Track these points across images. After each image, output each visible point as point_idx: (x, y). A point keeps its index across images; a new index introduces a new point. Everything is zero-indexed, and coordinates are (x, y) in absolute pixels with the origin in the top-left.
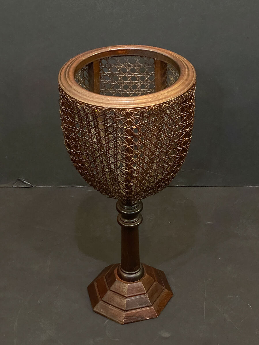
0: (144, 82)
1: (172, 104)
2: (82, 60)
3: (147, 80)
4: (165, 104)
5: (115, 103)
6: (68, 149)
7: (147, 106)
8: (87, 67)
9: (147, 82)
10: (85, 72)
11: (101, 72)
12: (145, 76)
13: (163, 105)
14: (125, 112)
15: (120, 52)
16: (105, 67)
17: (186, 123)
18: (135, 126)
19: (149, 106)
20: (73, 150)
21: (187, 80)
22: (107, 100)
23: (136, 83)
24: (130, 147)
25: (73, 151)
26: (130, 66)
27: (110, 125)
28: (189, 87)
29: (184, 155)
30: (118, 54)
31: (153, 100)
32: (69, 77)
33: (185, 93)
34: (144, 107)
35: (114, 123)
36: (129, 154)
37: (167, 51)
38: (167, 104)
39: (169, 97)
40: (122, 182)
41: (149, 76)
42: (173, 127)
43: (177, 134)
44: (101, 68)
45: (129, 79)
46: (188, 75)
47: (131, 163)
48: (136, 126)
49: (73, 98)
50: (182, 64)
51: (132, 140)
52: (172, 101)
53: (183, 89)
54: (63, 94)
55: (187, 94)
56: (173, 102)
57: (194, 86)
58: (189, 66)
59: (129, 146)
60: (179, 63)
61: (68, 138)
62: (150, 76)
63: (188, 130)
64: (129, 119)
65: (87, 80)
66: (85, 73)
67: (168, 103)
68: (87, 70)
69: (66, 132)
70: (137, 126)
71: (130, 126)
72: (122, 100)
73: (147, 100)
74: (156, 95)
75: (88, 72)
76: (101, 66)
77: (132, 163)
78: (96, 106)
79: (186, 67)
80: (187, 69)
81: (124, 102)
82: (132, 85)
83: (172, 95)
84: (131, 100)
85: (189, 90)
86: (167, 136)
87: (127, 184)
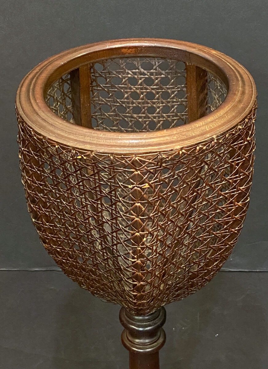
0: (169, 102)
1: (214, 146)
2: (59, 65)
3: (173, 98)
4: (201, 146)
5: (112, 144)
6: (34, 220)
7: (168, 149)
8: (69, 76)
9: (173, 102)
10: (66, 84)
11: (94, 84)
12: (169, 91)
13: (198, 148)
14: (130, 161)
15: (123, 50)
16: (101, 76)
17: (240, 176)
18: (147, 184)
19: (172, 150)
20: (42, 221)
21: (240, 101)
22: (98, 138)
23: (154, 103)
24: (140, 221)
25: (42, 224)
26: (144, 74)
27: (104, 182)
28: (243, 115)
29: (236, 230)
30: (123, 54)
31: (179, 139)
32: (34, 97)
33: (237, 125)
34: (164, 151)
35: (110, 179)
36: (138, 232)
37: (207, 49)
38: (205, 145)
39: (206, 133)
40: (127, 279)
41: (176, 92)
42: (216, 183)
43: (223, 196)
44: (94, 78)
45: (142, 96)
46: (243, 93)
47: (141, 248)
48: (149, 184)
49: (40, 135)
50: (232, 73)
51: (143, 209)
52: (213, 141)
53: (235, 117)
54: (23, 126)
55: (241, 127)
56: (216, 141)
57: (252, 113)
58: (245, 77)
59: (138, 219)
60: (226, 71)
61: (33, 202)
62: (178, 91)
63: (243, 189)
64: (136, 173)
65: (69, 97)
66: (66, 87)
67: (205, 143)
68: (69, 82)
69: (29, 191)
70: (152, 183)
71: (139, 184)
72: (124, 139)
73: (168, 139)
74: (185, 130)
75: (71, 85)
76: (93, 74)
77: (144, 248)
78: (79, 149)
79: (239, 78)
80: (240, 82)
81: (127, 142)
82: (147, 107)
83: (213, 129)
84: (141, 139)
85: (244, 119)
86: (206, 199)
87: (136, 283)
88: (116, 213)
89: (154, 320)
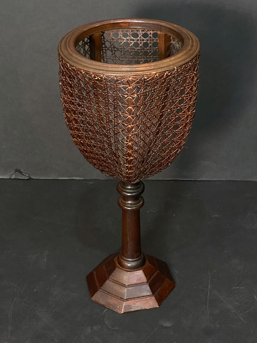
0: (148, 58)
1: (175, 73)
2: (84, 31)
3: (150, 55)
4: (167, 73)
5: (115, 70)
6: (67, 123)
7: (148, 74)
8: (89, 41)
9: (151, 58)
10: (86, 46)
11: (104, 46)
12: (148, 51)
13: (165, 74)
14: (126, 80)
15: (121, 24)
16: (108, 41)
17: (190, 96)
18: (136, 95)
19: (150, 74)
20: (72, 123)
21: (190, 50)
22: (108, 67)
23: (139, 58)
24: (131, 118)
25: (73, 125)
26: (133, 40)
27: (111, 94)
28: (192, 57)
29: (187, 130)
30: (121, 26)
31: (155, 68)
32: (69, 46)
33: (188, 62)
34: (146, 75)
35: (114, 92)
36: (130, 125)
37: (171, 24)
38: (169, 72)
39: (171, 65)
40: (123, 155)
41: (153, 52)
42: (176, 99)
43: (180, 107)
44: (103, 42)
45: (132, 54)
46: (192, 46)
47: (131, 135)
48: (137, 95)
49: (73, 66)
50: (186, 35)
51: (133, 110)
52: (174, 70)
53: (186, 59)
54: (63, 63)
55: (191, 64)
56: (176, 71)
57: (198, 56)
58: (194, 38)
59: (130, 117)
60: (182, 35)
61: (68, 111)
62: (153, 51)
63: (192, 104)
64: (129, 87)
65: (88, 54)
66: (87, 47)
67: (170, 71)
68: (88, 44)
69: (65, 104)
70: (139, 94)
71: (131, 95)
72: (123, 68)
73: (149, 68)
74: (158, 64)
75: (90, 47)
76: (103, 40)
77: (133, 135)
78: (96, 73)
79: (190, 39)
80: (191, 40)
81: (125, 69)
82: (135, 60)
83: (174, 64)
84: (132, 68)
85: (192, 59)
86: (170, 109)
87: (128, 158)
88: (117, 113)
89: (137, 189)
